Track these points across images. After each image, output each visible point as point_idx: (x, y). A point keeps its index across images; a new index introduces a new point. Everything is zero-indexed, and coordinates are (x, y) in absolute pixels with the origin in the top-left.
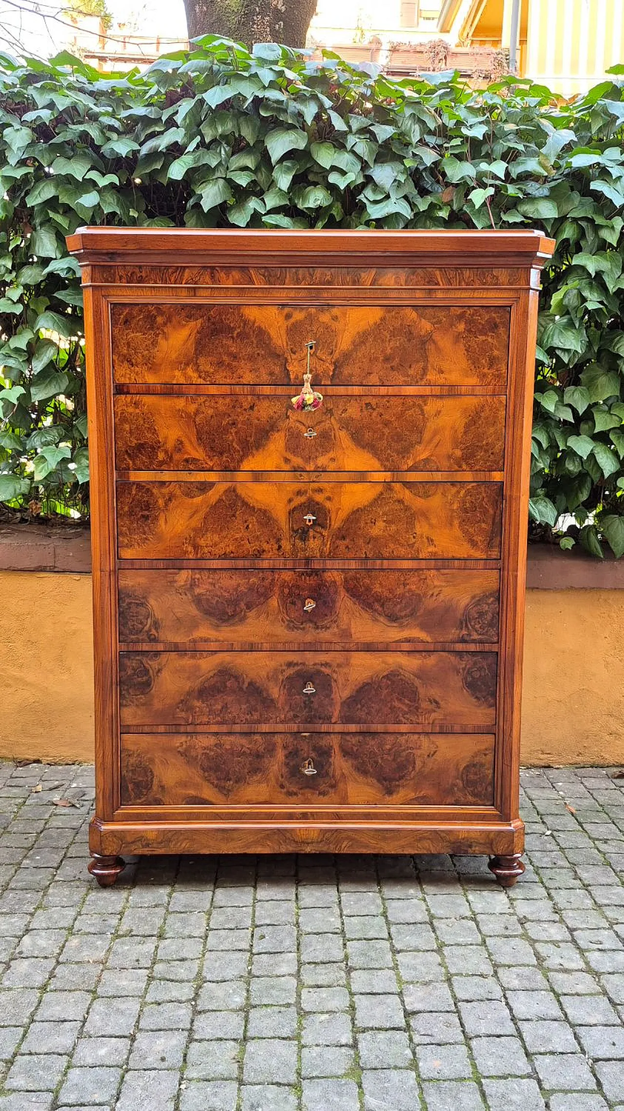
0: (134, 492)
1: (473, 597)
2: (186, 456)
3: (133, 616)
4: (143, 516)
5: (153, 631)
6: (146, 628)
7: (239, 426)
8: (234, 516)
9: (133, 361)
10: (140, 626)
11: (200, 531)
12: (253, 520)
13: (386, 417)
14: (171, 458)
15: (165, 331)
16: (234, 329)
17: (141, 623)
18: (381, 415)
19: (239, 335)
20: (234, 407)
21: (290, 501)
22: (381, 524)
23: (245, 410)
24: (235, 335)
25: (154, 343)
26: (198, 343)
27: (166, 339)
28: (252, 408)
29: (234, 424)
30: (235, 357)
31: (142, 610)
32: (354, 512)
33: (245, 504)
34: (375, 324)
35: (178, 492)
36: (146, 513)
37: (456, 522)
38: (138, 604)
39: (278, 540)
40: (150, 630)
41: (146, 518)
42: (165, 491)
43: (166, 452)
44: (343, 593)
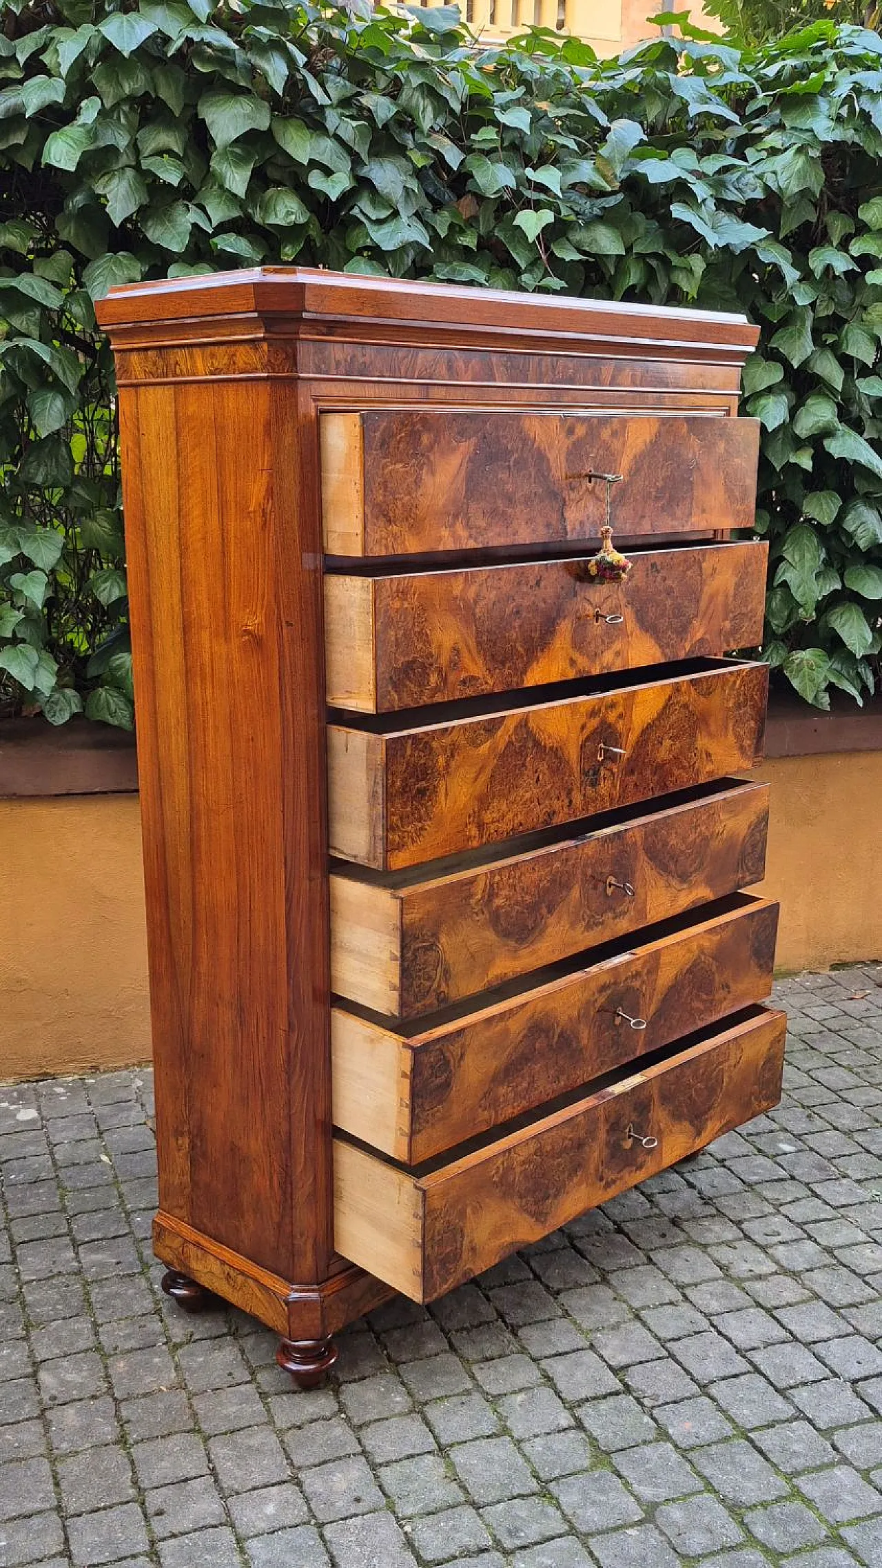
0: (409, 752)
1: (749, 827)
2: (463, 675)
3: (420, 970)
4: (419, 791)
5: (444, 987)
6: (435, 985)
7: (524, 614)
8: (523, 765)
9: (391, 514)
10: (428, 984)
11: (483, 801)
12: (543, 767)
13: (669, 582)
14: (445, 680)
15: (432, 458)
16: (512, 452)
17: (429, 978)
18: (664, 579)
19: (516, 462)
20: (519, 584)
21: (583, 727)
22: (667, 743)
23: (531, 587)
24: (512, 463)
25: (418, 482)
26: (470, 478)
27: (433, 473)
28: (538, 583)
29: (518, 612)
30: (510, 500)
31: (431, 956)
32: (643, 732)
33: (537, 743)
34: (651, 442)
35: (462, 741)
36: (424, 784)
37: (731, 725)
38: (426, 949)
39: (569, 793)
40: (439, 986)
41: (422, 792)
42: (446, 741)
43: (440, 671)
44: (642, 857)
